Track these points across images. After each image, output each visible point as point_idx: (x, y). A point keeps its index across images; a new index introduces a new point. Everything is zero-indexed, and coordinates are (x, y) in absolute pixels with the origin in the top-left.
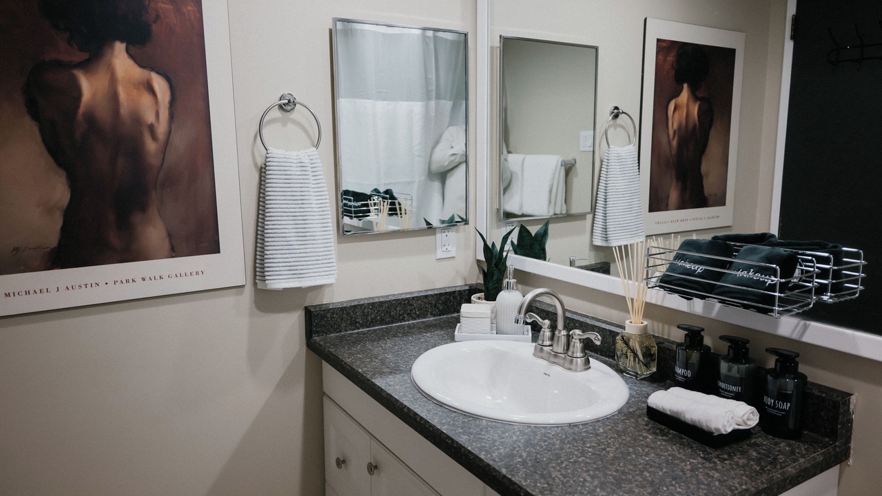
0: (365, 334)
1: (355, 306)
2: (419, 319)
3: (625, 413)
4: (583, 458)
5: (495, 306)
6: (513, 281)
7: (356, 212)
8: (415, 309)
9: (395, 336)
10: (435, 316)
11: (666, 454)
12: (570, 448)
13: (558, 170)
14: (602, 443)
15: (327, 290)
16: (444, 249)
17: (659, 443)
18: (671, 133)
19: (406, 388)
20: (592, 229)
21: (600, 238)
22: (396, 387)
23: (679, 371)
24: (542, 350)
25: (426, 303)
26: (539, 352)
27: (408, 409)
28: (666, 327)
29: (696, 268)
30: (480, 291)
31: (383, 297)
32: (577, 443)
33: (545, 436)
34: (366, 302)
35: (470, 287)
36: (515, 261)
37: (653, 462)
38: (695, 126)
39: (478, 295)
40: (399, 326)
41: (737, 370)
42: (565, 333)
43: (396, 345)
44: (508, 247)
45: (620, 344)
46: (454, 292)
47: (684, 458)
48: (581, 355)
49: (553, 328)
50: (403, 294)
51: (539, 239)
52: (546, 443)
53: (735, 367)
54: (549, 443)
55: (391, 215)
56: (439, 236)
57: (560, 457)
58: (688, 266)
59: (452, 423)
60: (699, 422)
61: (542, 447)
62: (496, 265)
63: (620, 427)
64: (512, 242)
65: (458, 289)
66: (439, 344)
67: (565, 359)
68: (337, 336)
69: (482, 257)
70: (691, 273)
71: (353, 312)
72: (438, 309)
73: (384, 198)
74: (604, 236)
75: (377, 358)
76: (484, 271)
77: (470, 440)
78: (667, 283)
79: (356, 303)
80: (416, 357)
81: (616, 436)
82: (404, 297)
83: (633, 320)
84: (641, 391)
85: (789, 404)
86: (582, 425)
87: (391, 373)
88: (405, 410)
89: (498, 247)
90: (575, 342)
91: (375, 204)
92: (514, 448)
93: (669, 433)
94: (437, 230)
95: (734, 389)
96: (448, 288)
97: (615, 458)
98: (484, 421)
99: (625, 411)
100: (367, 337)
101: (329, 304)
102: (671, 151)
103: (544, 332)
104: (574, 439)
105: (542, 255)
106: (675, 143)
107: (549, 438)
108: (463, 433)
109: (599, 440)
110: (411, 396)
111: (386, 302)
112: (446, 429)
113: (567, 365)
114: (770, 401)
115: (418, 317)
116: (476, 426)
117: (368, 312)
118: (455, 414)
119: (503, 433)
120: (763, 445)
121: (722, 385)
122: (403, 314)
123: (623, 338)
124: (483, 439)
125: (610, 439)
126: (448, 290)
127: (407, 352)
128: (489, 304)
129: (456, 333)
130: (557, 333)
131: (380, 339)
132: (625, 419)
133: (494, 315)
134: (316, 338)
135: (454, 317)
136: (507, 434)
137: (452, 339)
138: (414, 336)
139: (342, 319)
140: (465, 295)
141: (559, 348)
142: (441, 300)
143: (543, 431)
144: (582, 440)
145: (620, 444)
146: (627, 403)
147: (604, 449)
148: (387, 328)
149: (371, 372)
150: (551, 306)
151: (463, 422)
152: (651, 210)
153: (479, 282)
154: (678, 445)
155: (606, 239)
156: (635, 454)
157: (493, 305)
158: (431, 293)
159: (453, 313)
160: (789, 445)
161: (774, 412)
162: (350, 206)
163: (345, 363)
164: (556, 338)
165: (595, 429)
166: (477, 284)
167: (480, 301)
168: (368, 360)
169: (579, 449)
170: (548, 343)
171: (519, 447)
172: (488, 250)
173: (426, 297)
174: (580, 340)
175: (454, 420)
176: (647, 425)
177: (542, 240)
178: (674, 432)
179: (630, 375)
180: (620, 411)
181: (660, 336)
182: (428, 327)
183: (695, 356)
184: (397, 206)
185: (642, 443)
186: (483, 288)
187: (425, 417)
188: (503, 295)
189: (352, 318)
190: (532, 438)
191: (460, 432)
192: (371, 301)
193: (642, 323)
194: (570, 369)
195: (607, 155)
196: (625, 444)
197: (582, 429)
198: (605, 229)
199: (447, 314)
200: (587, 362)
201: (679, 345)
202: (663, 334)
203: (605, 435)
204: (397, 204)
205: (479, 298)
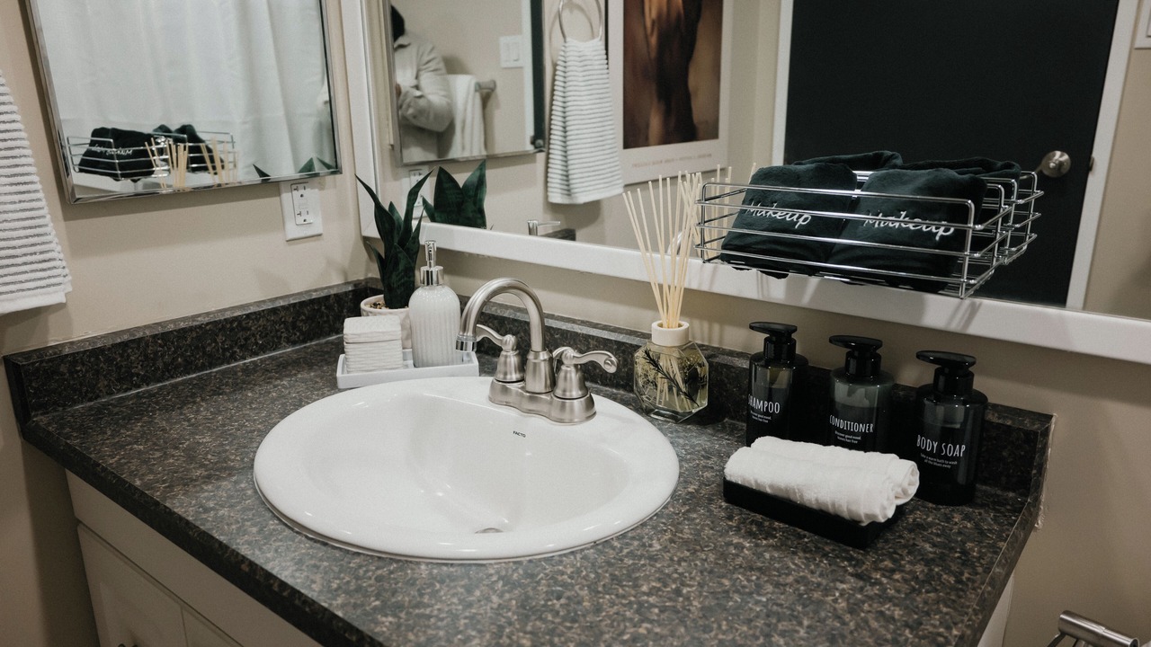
0: (154, 395)
1: (125, 345)
2: (264, 353)
3: (685, 499)
4: (645, 625)
5: (407, 316)
6: (436, 269)
7: (122, 167)
8: (254, 335)
9: (218, 392)
10: (294, 343)
11: (790, 579)
12: (613, 604)
13: (470, 97)
14: (669, 576)
15: (53, 319)
16: (300, 220)
17: (767, 556)
18: (649, 24)
19: (245, 510)
20: (546, 177)
21: (560, 191)
22: (221, 513)
23: (757, 404)
24: (505, 391)
25: (275, 323)
26: (501, 392)
27: (252, 564)
28: (716, 327)
29: (795, 218)
30: (375, 292)
31: (184, 319)
32: (622, 586)
33: (556, 583)
34: (148, 333)
35: (355, 285)
36: (434, 235)
37: (778, 605)
38: (679, 15)
39: (372, 299)
40: (223, 372)
41: (863, 395)
42: (546, 357)
43: (220, 412)
44: (418, 210)
45: (641, 365)
46: (327, 298)
47: (824, 582)
48: (580, 393)
49: (523, 348)
50: (225, 310)
51: (471, 193)
52: (563, 601)
53: (861, 391)
54: (568, 598)
55: (194, 170)
56: (286, 196)
57: (602, 633)
58: (780, 214)
59: (353, 586)
60: (833, 505)
61: (558, 613)
62: (402, 243)
63: (687, 533)
64: (425, 202)
65: (333, 292)
66: (309, 400)
67: (551, 403)
68: (91, 408)
69: (372, 231)
70: (787, 227)
71: (122, 356)
72: (300, 331)
73: (177, 140)
74: (566, 188)
75: (177, 448)
76: (379, 256)
77: (399, 626)
78: (739, 250)
79: (126, 337)
80: (263, 434)
81: (688, 554)
82: (228, 315)
83: (664, 321)
84: (693, 446)
85: (964, 446)
86: (618, 538)
87: (208, 479)
88: (245, 567)
89: (401, 212)
90: (566, 372)
91: (161, 151)
92: (501, 628)
93: (775, 529)
94: (283, 187)
95: (862, 428)
96: (316, 290)
97: (706, 611)
98: (423, 567)
99: (682, 492)
100: (157, 403)
101: (62, 345)
102: (649, 53)
103: (506, 357)
104: (613, 577)
105: (479, 221)
106: (654, 40)
107: (564, 585)
108: (382, 610)
109: (660, 571)
110: (254, 530)
111: (191, 329)
112: (343, 606)
113: (555, 413)
114: (928, 444)
115: (263, 349)
116: (407, 583)
117: (156, 353)
118: (357, 560)
119: (469, 591)
120: (931, 525)
121: (838, 422)
122: (232, 347)
123: (648, 355)
124: (429, 617)
125: (679, 563)
126: (315, 296)
127: (244, 426)
128: (396, 314)
129: (339, 374)
130: (531, 357)
131: (184, 403)
132: (688, 511)
133: (405, 333)
134: (41, 419)
135: (332, 343)
136: (478, 593)
137: (332, 386)
138: (257, 388)
139: (97, 372)
140: (348, 302)
141: (538, 383)
142: (305, 315)
143: (549, 569)
144: (629, 576)
145: (702, 572)
146: (681, 475)
147: (678, 592)
148: (200, 378)
149: (164, 482)
150: (519, 310)
151: (379, 579)
152: (627, 145)
153: (370, 275)
154: (801, 554)
155: (568, 192)
156: (737, 591)
157: (403, 316)
158: (282, 303)
159: (329, 335)
160: (967, 517)
161: (938, 463)
162: (111, 157)
163: (104, 469)
164: (530, 367)
165: (644, 545)
166: (368, 280)
167: (378, 310)
168: (158, 454)
169: (631, 603)
170: (515, 376)
171: (510, 624)
172: (384, 216)
173: (274, 311)
174: (576, 366)
175: (357, 578)
176: (730, 518)
177: (476, 195)
178: (782, 525)
179: (663, 415)
180: (674, 496)
181: (706, 343)
182: (283, 367)
183: (784, 376)
184: (206, 155)
185: (739, 561)
186: (380, 286)
187: (290, 581)
188: (420, 297)
189: (119, 367)
190: (531, 593)
191: (375, 608)
192: (160, 330)
193: (680, 326)
194: (561, 421)
195: (562, 53)
196: (711, 572)
197: (621, 550)
198: (567, 177)
199: (319, 338)
200: (590, 403)
201: (755, 359)
202: (710, 340)
203: (667, 556)
204: (204, 151)
205: (375, 305)
